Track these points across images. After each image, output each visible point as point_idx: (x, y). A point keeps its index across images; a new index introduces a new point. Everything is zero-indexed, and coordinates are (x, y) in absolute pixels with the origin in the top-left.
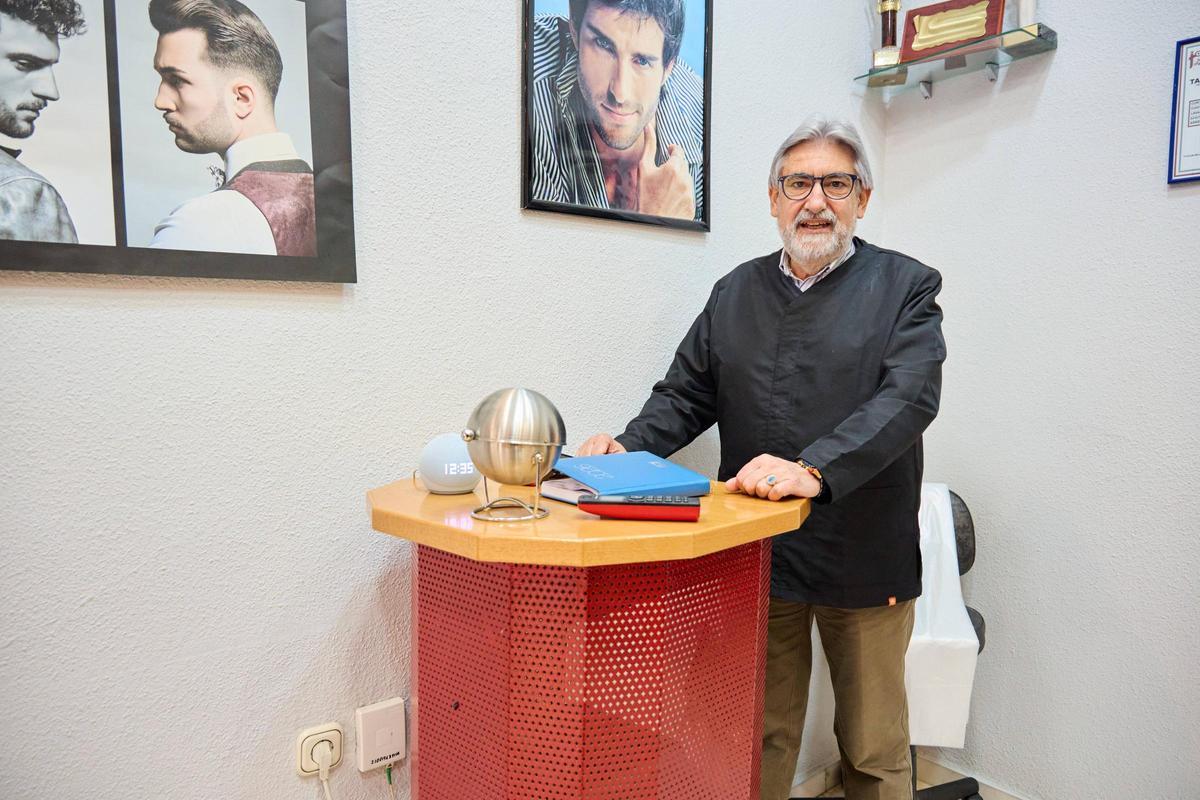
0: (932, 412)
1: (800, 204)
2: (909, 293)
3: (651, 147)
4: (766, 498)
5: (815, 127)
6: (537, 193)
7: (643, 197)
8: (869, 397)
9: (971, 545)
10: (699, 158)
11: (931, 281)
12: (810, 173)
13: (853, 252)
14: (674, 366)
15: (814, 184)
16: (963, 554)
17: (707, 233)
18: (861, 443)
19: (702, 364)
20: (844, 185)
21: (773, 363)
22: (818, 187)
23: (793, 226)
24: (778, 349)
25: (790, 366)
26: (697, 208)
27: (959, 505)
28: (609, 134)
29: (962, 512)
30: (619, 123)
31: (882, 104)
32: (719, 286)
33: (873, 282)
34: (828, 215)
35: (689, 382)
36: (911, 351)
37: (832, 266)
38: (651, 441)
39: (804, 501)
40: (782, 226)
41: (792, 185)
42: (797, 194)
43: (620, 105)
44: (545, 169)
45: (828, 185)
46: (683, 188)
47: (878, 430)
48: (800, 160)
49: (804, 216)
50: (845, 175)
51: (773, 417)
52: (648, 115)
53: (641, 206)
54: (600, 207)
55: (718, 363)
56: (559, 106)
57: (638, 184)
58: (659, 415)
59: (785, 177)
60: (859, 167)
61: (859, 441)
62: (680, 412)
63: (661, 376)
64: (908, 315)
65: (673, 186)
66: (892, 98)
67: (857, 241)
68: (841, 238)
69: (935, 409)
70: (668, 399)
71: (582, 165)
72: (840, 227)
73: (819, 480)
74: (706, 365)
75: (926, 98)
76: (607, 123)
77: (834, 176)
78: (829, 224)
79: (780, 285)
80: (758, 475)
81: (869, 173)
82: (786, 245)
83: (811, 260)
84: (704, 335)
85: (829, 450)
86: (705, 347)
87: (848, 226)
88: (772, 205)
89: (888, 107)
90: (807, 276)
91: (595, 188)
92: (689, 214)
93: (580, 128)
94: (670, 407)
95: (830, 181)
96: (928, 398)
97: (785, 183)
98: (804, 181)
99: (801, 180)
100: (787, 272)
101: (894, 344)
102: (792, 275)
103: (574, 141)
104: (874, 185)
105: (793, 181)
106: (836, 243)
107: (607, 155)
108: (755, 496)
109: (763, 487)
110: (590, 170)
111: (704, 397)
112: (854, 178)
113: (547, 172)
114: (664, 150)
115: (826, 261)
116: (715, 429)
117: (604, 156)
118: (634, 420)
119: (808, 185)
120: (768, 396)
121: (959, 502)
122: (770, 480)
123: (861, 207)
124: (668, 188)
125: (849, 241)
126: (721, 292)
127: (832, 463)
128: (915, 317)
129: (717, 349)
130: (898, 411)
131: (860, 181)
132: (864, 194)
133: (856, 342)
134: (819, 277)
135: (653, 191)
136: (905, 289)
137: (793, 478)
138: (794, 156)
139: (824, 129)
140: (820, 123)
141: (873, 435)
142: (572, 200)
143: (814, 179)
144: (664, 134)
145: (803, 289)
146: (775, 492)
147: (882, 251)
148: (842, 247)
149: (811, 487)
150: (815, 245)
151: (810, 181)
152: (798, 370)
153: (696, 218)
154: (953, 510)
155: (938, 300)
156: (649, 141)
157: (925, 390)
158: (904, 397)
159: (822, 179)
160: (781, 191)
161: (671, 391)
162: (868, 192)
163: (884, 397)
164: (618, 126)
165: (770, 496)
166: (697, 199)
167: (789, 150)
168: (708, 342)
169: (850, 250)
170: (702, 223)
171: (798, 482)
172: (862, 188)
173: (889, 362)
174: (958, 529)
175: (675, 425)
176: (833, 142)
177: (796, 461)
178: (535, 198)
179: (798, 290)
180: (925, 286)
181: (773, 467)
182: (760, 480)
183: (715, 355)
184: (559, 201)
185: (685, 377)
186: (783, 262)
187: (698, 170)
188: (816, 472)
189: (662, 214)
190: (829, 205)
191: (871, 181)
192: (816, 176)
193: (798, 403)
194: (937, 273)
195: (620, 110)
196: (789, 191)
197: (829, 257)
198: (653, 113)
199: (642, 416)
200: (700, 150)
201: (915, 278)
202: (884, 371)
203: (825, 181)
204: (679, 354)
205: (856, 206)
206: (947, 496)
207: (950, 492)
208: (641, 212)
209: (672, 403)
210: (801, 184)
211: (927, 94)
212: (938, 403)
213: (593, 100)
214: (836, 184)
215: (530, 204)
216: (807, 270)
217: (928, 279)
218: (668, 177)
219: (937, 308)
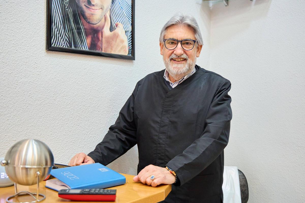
0: (225, 143)
1: (171, 51)
2: (217, 90)
3: (108, 24)
4: (150, 186)
5: (178, 19)
6: (54, 43)
7: (104, 45)
8: (199, 137)
9: (247, 193)
10: (130, 29)
11: (227, 85)
12: (176, 39)
13: (195, 72)
14: (119, 119)
15: (178, 43)
16: (244, 196)
17: (134, 61)
18: (193, 159)
19: (131, 119)
20: (191, 44)
21: (160, 119)
22: (179, 45)
23: (169, 59)
24: (162, 113)
25: (167, 121)
26: (129, 50)
27: (241, 176)
28: (88, 18)
29: (243, 179)
30: (92, 13)
31: (209, 7)
32: (139, 84)
33: (203, 84)
34: (184, 56)
35: (125, 126)
36: (217, 116)
37: (185, 78)
38: (106, 154)
39: (167, 186)
40: (164, 59)
41: (169, 43)
42: (171, 47)
43: (93, 5)
44: (58, 33)
45: (184, 44)
46: (122, 41)
47: (201, 152)
48: (172, 33)
49: (173, 56)
50: (191, 40)
51: (159, 144)
52: (106, 10)
53: (103, 49)
54: (84, 49)
55: (137, 118)
56: (65, 5)
57: (102, 40)
58: (111, 142)
59: (165, 40)
60: (197, 36)
61: (193, 157)
62: (120, 140)
63: (113, 123)
64: (216, 100)
65: (118, 41)
66: (213, 5)
67: (197, 67)
68: (190, 66)
69: (227, 142)
70: (115, 134)
71: (75, 31)
72: (189, 61)
73: (175, 176)
74: (132, 118)
75: (226, 6)
76: (87, 12)
77: (186, 40)
78: (185, 60)
79: (164, 85)
80: (147, 174)
81: (201, 39)
82: (167, 67)
83: (177, 75)
84: (132, 105)
85: (180, 161)
86: (132, 111)
87: (193, 61)
88: (161, 50)
89: (211, 8)
90: (176, 81)
91: (82, 41)
92: (125, 53)
93: (75, 16)
94: (115, 138)
95: (185, 42)
96: (223, 137)
97: (166, 42)
98: (174, 42)
99: (172, 41)
100: (167, 79)
101: (211, 112)
102: (169, 81)
103: (72, 20)
104: (204, 43)
105: (169, 42)
106: (188, 68)
107: (87, 26)
108: (146, 184)
109: (149, 181)
110: (79, 33)
111: (130, 132)
112: (194, 41)
113: (59, 34)
114: (114, 25)
115: (183, 75)
116: (136, 147)
117: (85, 27)
118: (99, 144)
119: (175, 44)
120: (157, 134)
121: (242, 174)
122: (152, 177)
123: (198, 52)
124: (116, 41)
125: (194, 67)
126: (139, 86)
127: (181, 168)
128: (219, 101)
129: (137, 112)
130: (210, 143)
131: (198, 42)
132: (199, 48)
133: (195, 111)
134: (180, 82)
135: (108, 42)
136: (216, 89)
137: (162, 176)
138: (170, 30)
139: (182, 19)
140: (181, 17)
141: (199, 155)
142: (71, 46)
143: (178, 41)
144: (114, 18)
145: (173, 87)
146: (154, 183)
147: (207, 72)
148: (190, 69)
149: (171, 179)
150: (179, 69)
151: (176, 42)
152: (170, 123)
153: (128, 54)
154: (240, 178)
155: (229, 93)
156: (107, 21)
157: (222, 134)
158: (213, 137)
159: (181, 41)
160: (164, 45)
161: (116, 130)
162: (201, 46)
163: (204, 137)
164: (92, 14)
165: (152, 185)
166: (129, 46)
167: (168, 27)
168: (133, 108)
169: (194, 70)
170: (131, 57)
171: (165, 178)
172: (198, 45)
173: (208, 121)
174: (241, 186)
175: (117, 146)
176: (186, 25)
177: (165, 167)
178: (53, 45)
179: (171, 87)
180: (224, 88)
181: (154, 171)
182: (148, 177)
183: (136, 115)
184: (64, 47)
185: (123, 124)
186: (165, 75)
187: (129, 34)
188: (173, 172)
189: (113, 52)
190: (185, 52)
191: (202, 42)
192: (179, 40)
193: (170, 137)
194: (229, 81)
195: (93, 7)
196: (167, 45)
197: (185, 74)
198: (109, 9)
199: (103, 142)
200: (130, 25)
201: (219, 84)
202: (206, 125)
203: (183, 42)
204: (121, 113)
205: (196, 52)
206: (237, 172)
207: (239, 170)
208: (103, 52)
209: (116, 135)
210: (172, 43)
211: (226, 4)
212: (228, 139)
213: (81, 3)
214: (187, 43)
215: (50, 47)
216: (176, 79)
217: (225, 85)
218: (116, 36)
219: (229, 97)
